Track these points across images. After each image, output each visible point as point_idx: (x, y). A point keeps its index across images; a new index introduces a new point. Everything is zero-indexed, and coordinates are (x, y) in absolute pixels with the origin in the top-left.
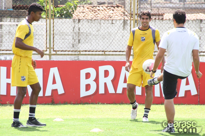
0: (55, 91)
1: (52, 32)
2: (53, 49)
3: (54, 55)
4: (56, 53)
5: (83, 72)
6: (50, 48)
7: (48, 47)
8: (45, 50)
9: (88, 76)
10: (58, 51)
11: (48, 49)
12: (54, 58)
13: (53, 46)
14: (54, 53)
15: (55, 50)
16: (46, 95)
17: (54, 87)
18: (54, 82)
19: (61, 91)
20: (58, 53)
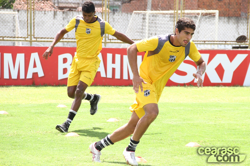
0: (35, 74)
1: (32, 21)
2: (34, 36)
3: (35, 41)
4: (37, 40)
5: (61, 57)
6: (31, 35)
7: (29, 34)
8: (27, 37)
9: (65, 60)
10: (38, 38)
11: (29, 37)
12: (35, 45)
13: (34, 33)
14: (35, 40)
15: (35, 37)
16: (28, 77)
17: (35, 70)
18: (35, 66)
19: (41, 74)
20: (38, 40)
